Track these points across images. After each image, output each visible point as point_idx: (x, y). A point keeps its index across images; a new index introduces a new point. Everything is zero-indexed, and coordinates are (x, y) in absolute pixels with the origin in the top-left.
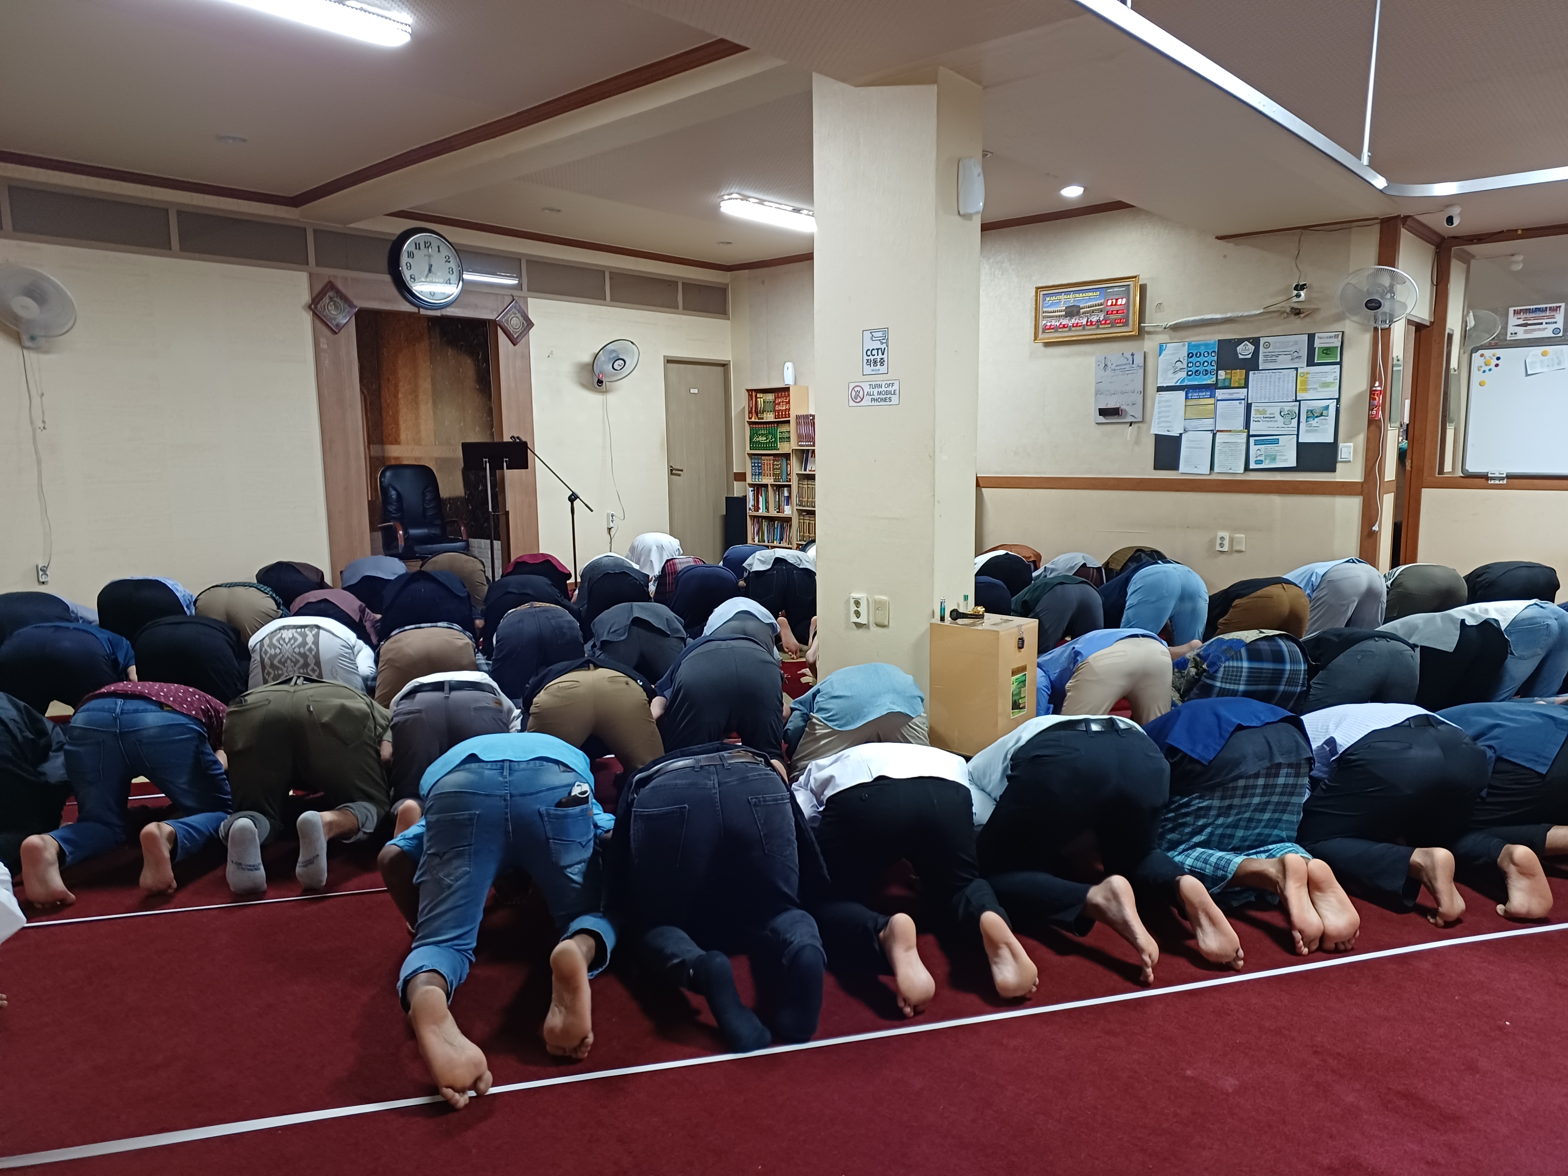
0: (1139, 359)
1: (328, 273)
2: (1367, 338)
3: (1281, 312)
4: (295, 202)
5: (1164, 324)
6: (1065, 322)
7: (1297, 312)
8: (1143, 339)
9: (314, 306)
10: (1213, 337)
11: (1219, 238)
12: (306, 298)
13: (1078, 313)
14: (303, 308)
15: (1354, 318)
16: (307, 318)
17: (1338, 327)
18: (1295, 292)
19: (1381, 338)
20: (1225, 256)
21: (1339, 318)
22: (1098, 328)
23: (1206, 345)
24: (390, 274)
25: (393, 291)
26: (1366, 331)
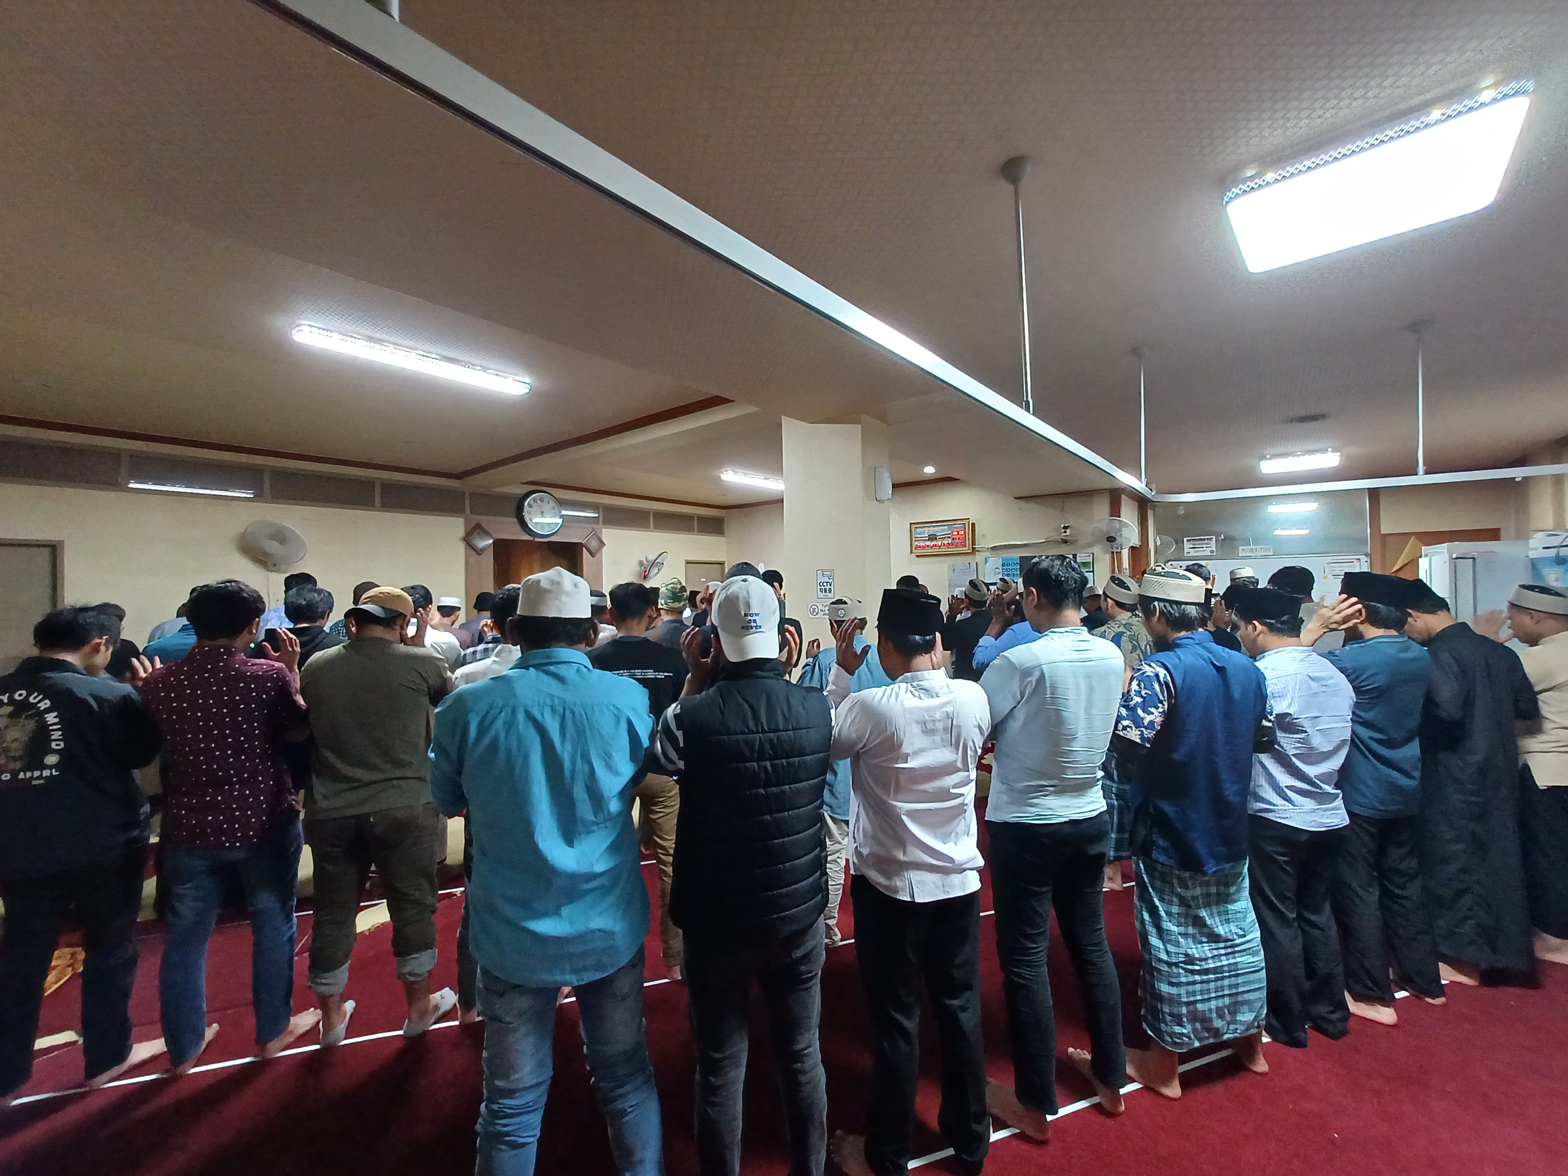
0: (974, 566)
1: (477, 518)
2: (1108, 557)
3: (1057, 541)
4: (459, 476)
5: (987, 546)
6: (928, 543)
7: (1065, 542)
8: (975, 554)
9: (467, 540)
10: (1017, 554)
11: (1015, 498)
12: (462, 533)
13: (936, 539)
14: (460, 540)
15: (1100, 546)
16: (462, 546)
17: (1090, 550)
18: (1063, 530)
19: (1116, 557)
20: (1020, 509)
21: (1090, 545)
22: (948, 548)
23: (1013, 559)
24: (516, 517)
25: (518, 528)
26: (1106, 553)
